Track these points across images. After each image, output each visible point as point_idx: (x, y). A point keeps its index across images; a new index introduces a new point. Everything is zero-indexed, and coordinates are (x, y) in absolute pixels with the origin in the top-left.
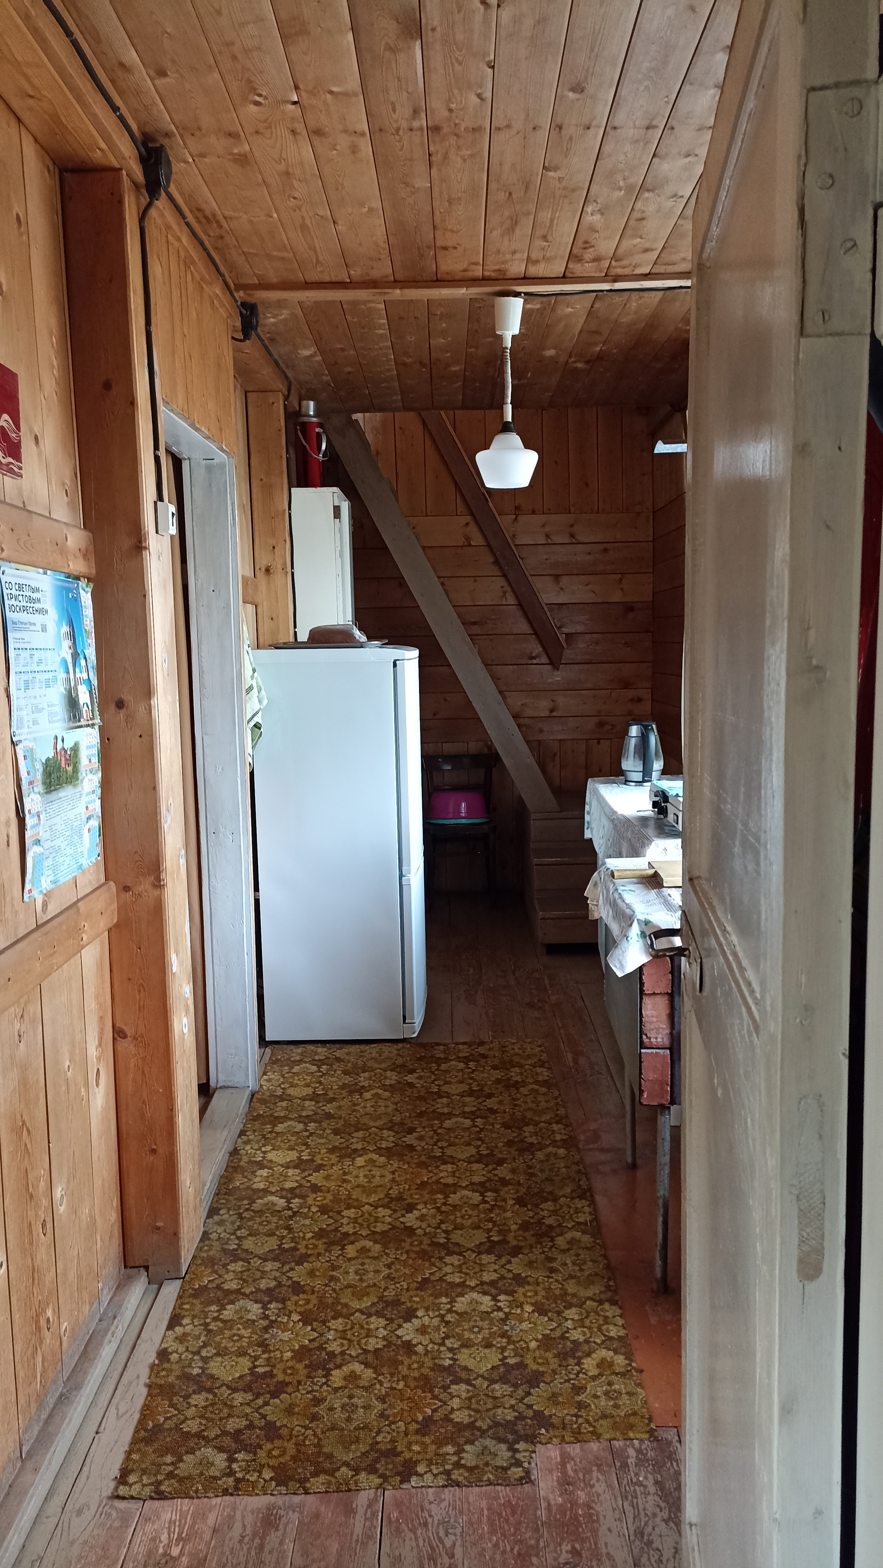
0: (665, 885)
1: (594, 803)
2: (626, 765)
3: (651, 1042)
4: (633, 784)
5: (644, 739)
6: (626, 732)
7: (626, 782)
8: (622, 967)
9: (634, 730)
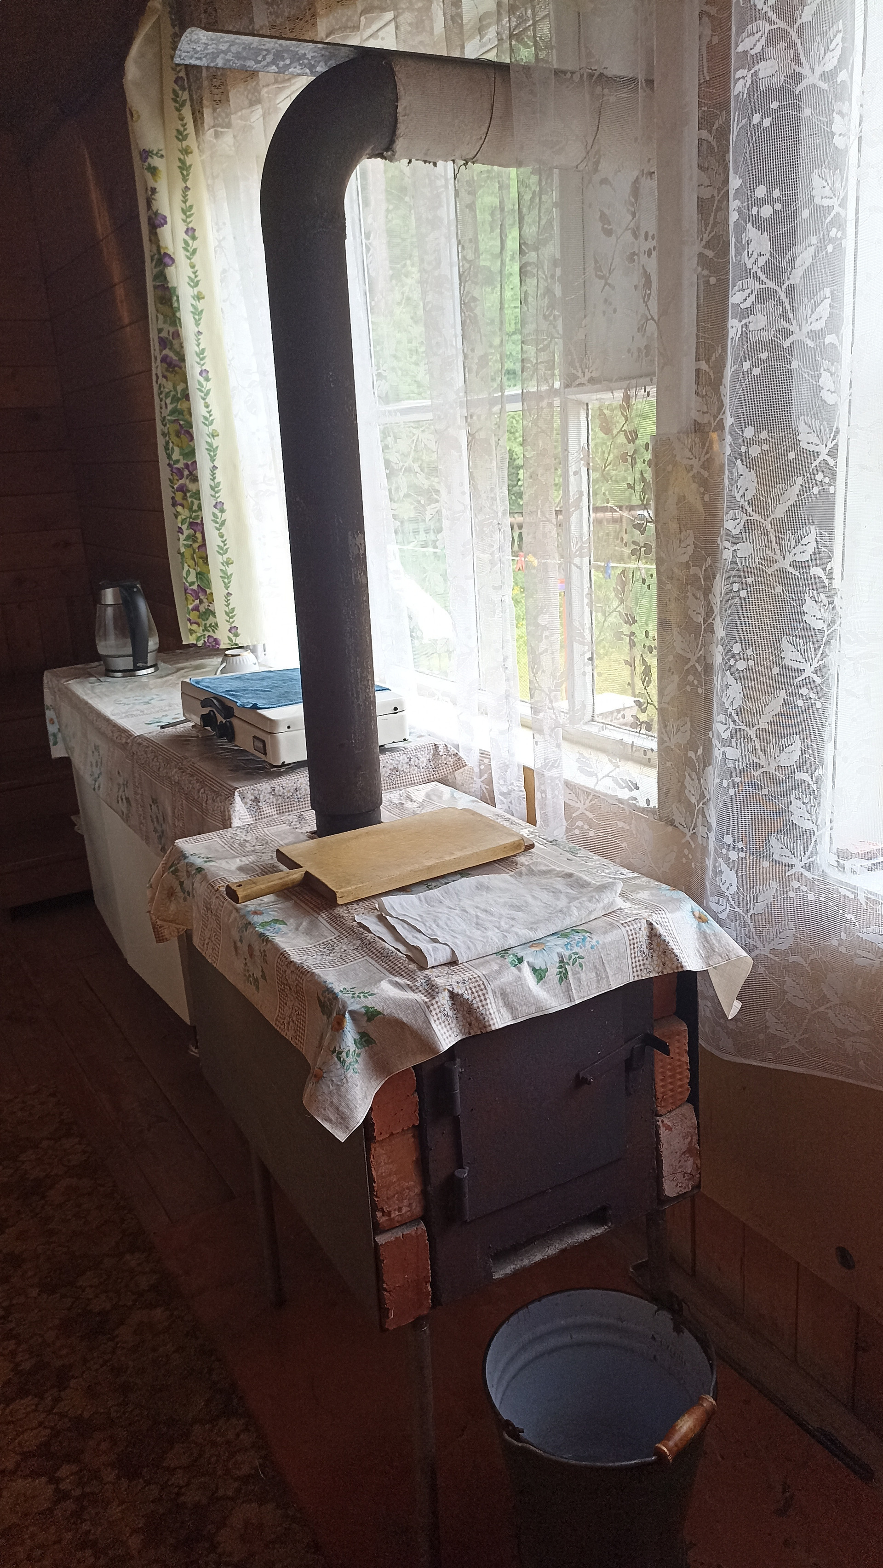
0: (339, 902)
1: (66, 709)
2: (103, 648)
3: (391, 1220)
4: (119, 674)
5: (127, 607)
6: (97, 599)
7: (109, 672)
8: (343, 1119)
9: (109, 596)
